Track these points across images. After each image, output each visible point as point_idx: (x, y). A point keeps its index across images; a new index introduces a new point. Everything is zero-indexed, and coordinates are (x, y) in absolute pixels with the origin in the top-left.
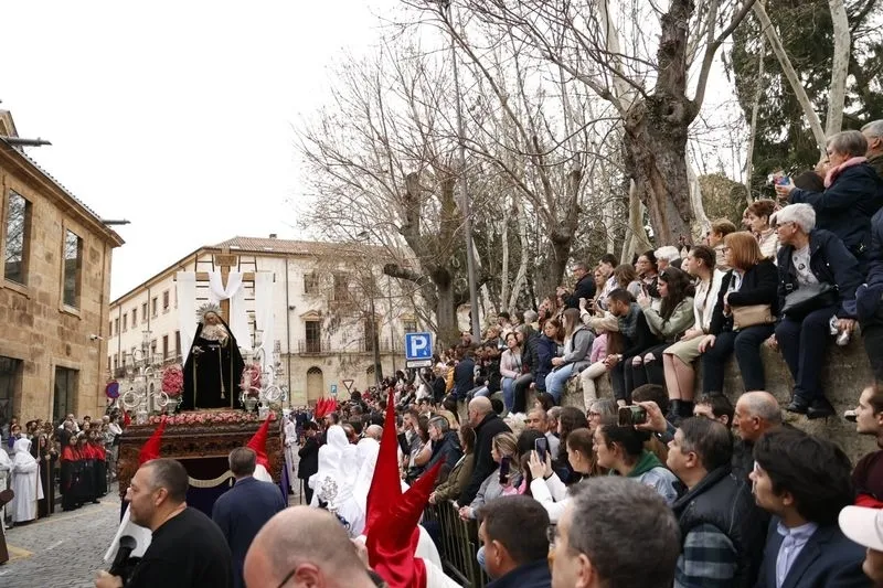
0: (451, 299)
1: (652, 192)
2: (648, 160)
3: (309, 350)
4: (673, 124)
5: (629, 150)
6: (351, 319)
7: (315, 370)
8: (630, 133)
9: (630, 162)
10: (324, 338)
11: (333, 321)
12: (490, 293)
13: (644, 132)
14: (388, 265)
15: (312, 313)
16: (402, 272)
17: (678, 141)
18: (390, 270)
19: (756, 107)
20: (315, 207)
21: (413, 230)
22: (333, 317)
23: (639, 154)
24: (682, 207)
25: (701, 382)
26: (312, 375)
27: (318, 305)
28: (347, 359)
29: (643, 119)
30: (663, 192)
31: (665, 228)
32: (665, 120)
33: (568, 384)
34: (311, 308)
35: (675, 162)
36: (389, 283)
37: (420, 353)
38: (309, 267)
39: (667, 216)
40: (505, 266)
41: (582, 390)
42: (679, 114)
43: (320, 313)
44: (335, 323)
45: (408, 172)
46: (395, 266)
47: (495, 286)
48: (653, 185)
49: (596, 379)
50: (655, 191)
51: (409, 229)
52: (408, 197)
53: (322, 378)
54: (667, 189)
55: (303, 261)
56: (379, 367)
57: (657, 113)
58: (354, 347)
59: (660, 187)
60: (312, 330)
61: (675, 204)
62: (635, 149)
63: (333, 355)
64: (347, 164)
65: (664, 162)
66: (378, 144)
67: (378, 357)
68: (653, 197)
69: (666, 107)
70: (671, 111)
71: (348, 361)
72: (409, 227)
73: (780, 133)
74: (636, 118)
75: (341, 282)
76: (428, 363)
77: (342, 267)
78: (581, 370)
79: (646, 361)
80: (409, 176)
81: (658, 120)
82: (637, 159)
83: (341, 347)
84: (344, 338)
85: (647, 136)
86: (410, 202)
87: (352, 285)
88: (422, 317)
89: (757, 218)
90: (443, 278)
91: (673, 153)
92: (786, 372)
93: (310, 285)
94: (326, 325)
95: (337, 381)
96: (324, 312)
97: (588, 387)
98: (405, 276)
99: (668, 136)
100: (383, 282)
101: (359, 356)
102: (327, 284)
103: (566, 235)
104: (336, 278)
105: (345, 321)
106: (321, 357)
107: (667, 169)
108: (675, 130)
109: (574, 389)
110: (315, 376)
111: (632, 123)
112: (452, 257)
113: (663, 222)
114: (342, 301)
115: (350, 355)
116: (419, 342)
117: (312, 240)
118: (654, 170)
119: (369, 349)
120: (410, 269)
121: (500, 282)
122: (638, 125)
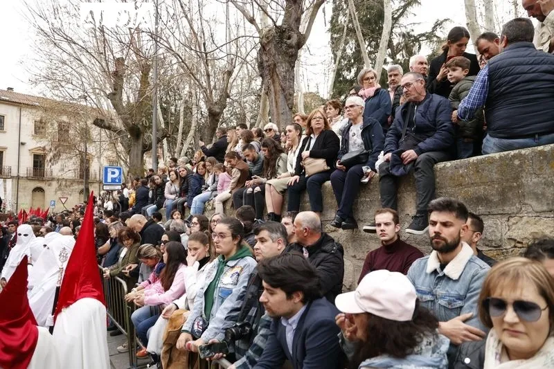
0: (140, 147)
1: (272, 87)
2: (272, 66)
3: (35, 175)
4: (290, 46)
5: (261, 58)
6: (69, 155)
7: (39, 190)
8: (263, 47)
9: (261, 65)
10: (47, 167)
11: (54, 156)
12: (169, 146)
13: (271, 48)
14: (97, 119)
15: (39, 149)
16: (107, 125)
17: (292, 58)
18: (99, 123)
19: (339, 54)
20: (45, 71)
21: (117, 97)
22: (54, 152)
23: (267, 61)
24: (289, 99)
25: (286, 207)
26: (37, 193)
27: (44, 143)
28: (64, 183)
29: (272, 39)
30: (279, 88)
31: (277, 111)
32: (285, 43)
33: (207, 204)
34: (38, 145)
35: (288, 70)
36: (100, 134)
37: (113, 180)
38: (39, 115)
39: (279, 104)
40: (180, 131)
41: (215, 208)
42: (294, 40)
43: (44, 149)
44: (57, 156)
45: (118, 56)
46: (102, 121)
47: (172, 142)
48: (274, 82)
49: (224, 202)
50: (274, 87)
51: (115, 96)
52: (116, 74)
53: (44, 195)
54: (281, 87)
55: (34, 111)
56: (87, 190)
57: (281, 37)
58: (70, 175)
59: (277, 84)
60: (39, 161)
61: (285, 97)
62: (265, 58)
63: (53, 179)
64: (70, 41)
65: (281, 69)
66: (98, 33)
67: (87, 183)
68: (273, 90)
69: (286, 34)
70: (289, 38)
71: (64, 184)
72: (114, 94)
73: (350, 72)
74: (268, 38)
75: (63, 129)
76: (119, 187)
77: (65, 118)
78: (215, 196)
79: (255, 192)
80: (118, 59)
81: (281, 41)
82: (265, 64)
83: (60, 174)
84: (63, 168)
85: (273, 51)
86: (117, 77)
87: (71, 132)
88: (121, 158)
89: (333, 109)
90: (136, 132)
91: (287, 64)
92: (334, 202)
93: (39, 128)
94: (48, 158)
95: (56, 198)
96: (48, 148)
97: (219, 207)
98: (109, 128)
99: (286, 53)
100: (95, 131)
101: (73, 181)
102: (52, 129)
103: (218, 111)
104: (59, 125)
105: (64, 156)
106: (43, 181)
107: (282, 74)
108: (290, 50)
109: (210, 208)
110: (38, 194)
111: (265, 41)
112: (144, 119)
113: (276, 107)
114: (63, 142)
115: (66, 180)
116: (113, 173)
117: (41, 95)
118: (275, 73)
119: (81, 177)
120: (114, 124)
121: (176, 140)
122: (269, 42)
